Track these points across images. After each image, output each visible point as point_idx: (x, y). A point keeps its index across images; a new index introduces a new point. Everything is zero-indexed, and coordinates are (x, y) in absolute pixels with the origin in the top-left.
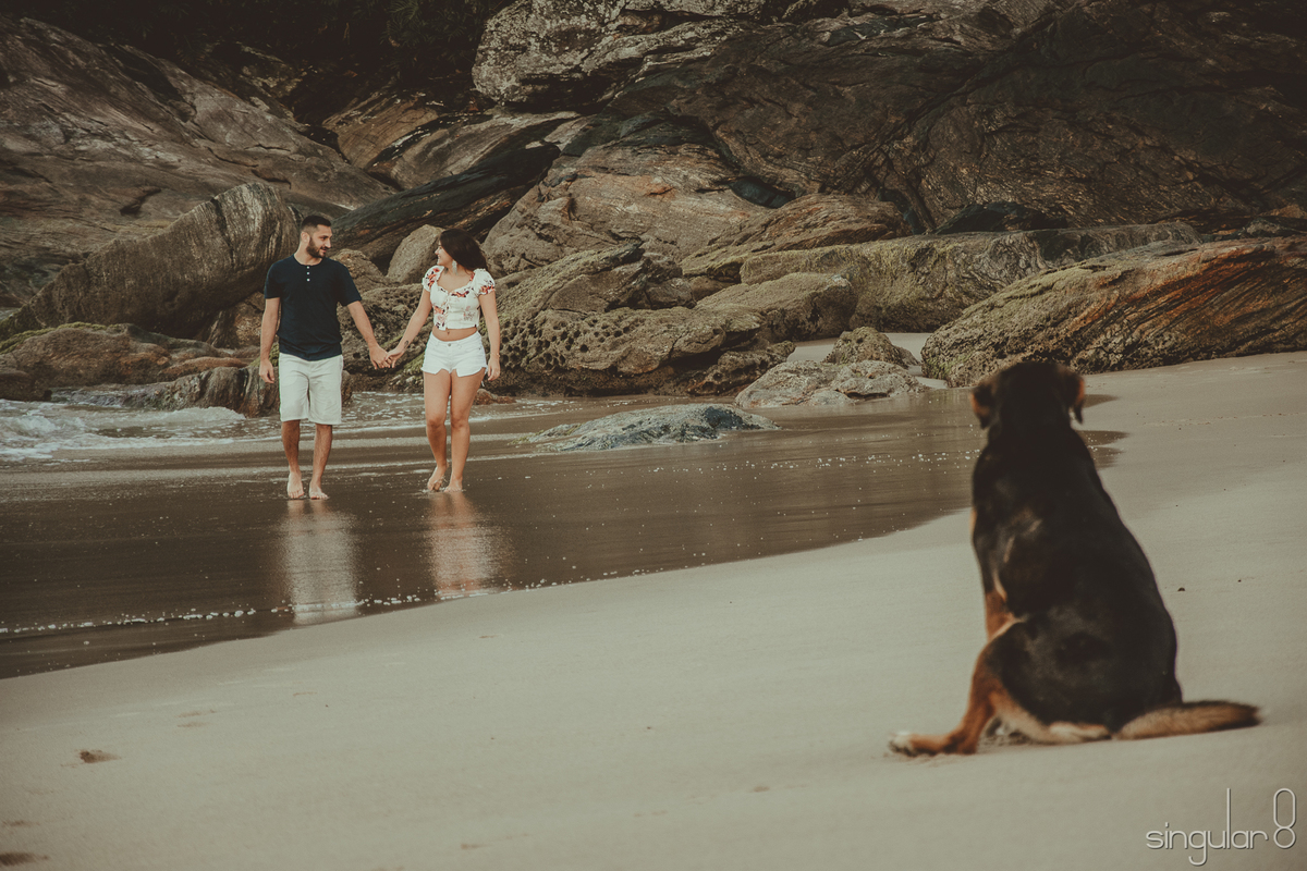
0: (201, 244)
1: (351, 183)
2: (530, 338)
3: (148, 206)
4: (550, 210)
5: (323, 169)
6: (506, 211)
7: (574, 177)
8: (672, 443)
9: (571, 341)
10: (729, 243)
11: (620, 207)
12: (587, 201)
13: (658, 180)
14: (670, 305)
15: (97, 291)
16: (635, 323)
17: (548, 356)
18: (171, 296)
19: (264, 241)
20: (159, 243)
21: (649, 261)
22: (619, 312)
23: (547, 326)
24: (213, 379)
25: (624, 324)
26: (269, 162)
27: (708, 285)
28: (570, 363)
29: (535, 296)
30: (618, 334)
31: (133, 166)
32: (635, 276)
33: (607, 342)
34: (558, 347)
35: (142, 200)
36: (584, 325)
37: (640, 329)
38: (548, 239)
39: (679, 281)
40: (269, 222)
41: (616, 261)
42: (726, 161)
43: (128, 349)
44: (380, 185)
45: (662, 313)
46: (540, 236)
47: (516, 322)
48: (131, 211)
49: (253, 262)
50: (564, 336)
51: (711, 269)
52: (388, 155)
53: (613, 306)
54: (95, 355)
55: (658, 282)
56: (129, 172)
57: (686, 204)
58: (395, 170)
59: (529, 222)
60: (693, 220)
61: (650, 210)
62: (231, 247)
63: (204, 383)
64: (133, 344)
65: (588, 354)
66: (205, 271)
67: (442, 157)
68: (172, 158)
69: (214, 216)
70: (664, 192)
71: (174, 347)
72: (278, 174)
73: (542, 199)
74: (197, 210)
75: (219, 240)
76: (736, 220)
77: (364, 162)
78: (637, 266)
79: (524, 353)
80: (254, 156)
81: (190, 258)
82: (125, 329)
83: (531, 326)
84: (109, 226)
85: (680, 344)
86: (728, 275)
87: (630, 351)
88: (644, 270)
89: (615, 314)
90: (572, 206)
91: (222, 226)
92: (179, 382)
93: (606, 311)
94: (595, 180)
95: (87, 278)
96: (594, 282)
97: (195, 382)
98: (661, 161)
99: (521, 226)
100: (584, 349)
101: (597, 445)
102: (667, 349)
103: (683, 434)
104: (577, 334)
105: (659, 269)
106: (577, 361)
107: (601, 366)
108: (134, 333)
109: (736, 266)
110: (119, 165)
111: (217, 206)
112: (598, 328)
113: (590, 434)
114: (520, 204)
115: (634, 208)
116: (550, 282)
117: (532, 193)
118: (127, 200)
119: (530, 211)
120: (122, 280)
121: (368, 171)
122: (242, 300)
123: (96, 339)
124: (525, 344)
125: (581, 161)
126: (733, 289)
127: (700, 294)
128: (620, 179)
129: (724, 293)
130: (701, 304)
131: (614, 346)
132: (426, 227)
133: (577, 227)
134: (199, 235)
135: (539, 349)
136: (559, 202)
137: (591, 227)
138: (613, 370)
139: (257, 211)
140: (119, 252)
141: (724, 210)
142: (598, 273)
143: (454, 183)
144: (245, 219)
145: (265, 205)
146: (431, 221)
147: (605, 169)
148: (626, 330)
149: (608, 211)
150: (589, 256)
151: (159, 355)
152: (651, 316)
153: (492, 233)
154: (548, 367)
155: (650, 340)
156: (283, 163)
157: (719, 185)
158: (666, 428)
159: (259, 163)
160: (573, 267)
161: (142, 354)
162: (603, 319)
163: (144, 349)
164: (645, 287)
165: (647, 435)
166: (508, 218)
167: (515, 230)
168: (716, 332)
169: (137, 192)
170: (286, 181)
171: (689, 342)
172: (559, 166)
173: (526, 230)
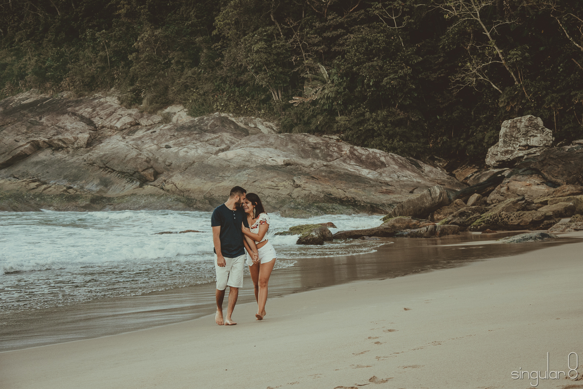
0: (426, 199)
1: (458, 185)
2: (499, 218)
3: (415, 191)
4: (503, 190)
5: (452, 182)
6: (493, 190)
7: (509, 182)
8: (533, 241)
9: (509, 218)
10: (545, 196)
11: (519, 189)
12: (512, 187)
13: (528, 182)
14: (532, 210)
15: (404, 209)
16: (524, 214)
17: (503, 222)
18: (420, 210)
19: (440, 198)
20: (417, 199)
21: (526, 200)
22: (520, 212)
23: (503, 215)
24: (429, 228)
25: (521, 214)
26: (441, 181)
27: (540, 205)
28: (509, 223)
29: (500, 208)
30: (519, 217)
31: (412, 183)
32: (523, 204)
33: (517, 218)
34: (506, 220)
35: (414, 190)
36: (512, 215)
37: (525, 215)
38: (503, 196)
39: (534, 205)
40: (441, 194)
41: (519, 200)
42: (544, 178)
43: (411, 222)
44: (465, 185)
45: (529, 212)
46: (501, 195)
47: (496, 214)
48: (411, 192)
49: (437, 202)
50: (507, 217)
51: (541, 202)
52: (467, 178)
53: (518, 210)
54: (404, 223)
55: (529, 205)
56: (411, 184)
57: (534, 188)
58: (468, 182)
59: (499, 192)
60: (536, 191)
61: (526, 189)
62: (433, 199)
63: (427, 229)
64: (412, 220)
65: (513, 221)
66: (427, 205)
67: (479, 179)
68: (420, 181)
69: (429, 193)
70: (530, 185)
71: (421, 221)
72: (443, 183)
73: (501, 187)
74: (425, 192)
75: (430, 198)
76: (546, 191)
77: (461, 180)
78: (524, 201)
79: (498, 221)
80: (437, 180)
81: (424, 202)
82: (410, 217)
83: (500, 215)
84: (407, 196)
85: (534, 218)
86: (545, 203)
87: (522, 220)
88: (525, 202)
89: (519, 212)
90: (508, 189)
91: (431, 195)
92: (422, 228)
93: (517, 211)
94: (513, 183)
95: (402, 207)
96: (514, 205)
97: (425, 228)
98: (529, 178)
99: (497, 193)
100: (512, 220)
101: (515, 241)
102: (531, 220)
103: (535, 239)
104: (510, 217)
105: (529, 202)
106: (510, 222)
107: (516, 224)
108: (412, 218)
109: (547, 201)
110: (409, 183)
111: (430, 190)
112: (515, 215)
113: (514, 239)
114: (496, 188)
115: (523, 189)
116: (504, 205)
117: (499, 186)
118: (410, 190)
119: (499, 190)
120: (410, 207)
121: (462, 182)
122: (435, 211)
123: (405, 220)
124: (498, 219)
125: (510, 179)
126: (546, 206)
127: (539, 207)
128: (519, 182)
129: (544, 207)
130: (539, 210)
131: (519, 219)
132: (475, 194)
133: (509, 193)
134: (426, 197)
135: (501, 220)
136: (505, 188)
137: (513, 193)
138: (519, 224)
139: (438, 191)
140: (409, 201)
141: (544, 188)
142: (514, 203)
143: (481, 184)
144: (436, 193)
145: (440, 190)
146: (476, 193)
147: (516, 180)
148: (521, 216)
149: (516, 189)
150: (513, 199)
151: (418, 223)
152: (527, 213)
153: (490, 195)
154: (504, 224)
155: (527, 218)
156: (444, 181)
157: (542, 183)
158: (531, 237)
159: (439, 181)
160: (509, 202)
161: (414, 223)
162: (516, 213)
163: (414, 222)
164: (525, 206)
165: (527, 239)
166: (494, 192)
167: (495, 194)
168: (542, 216)
169: (413, 188)
170: (444, 185)
171: (536, 218)
172: (505, 180)
173: (498, 194)
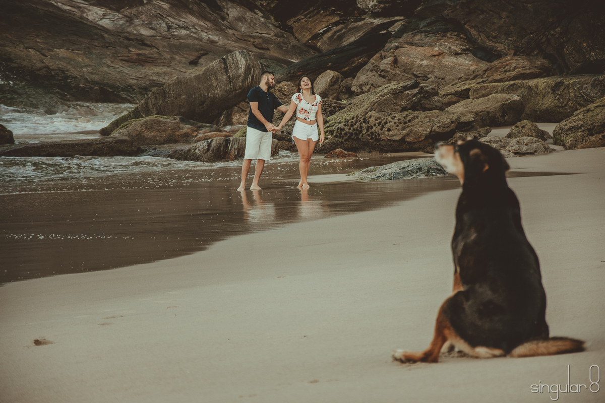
0: (217, 79)
1: (297, 50)
2: (364, 125)
3: (202, 60)
4: (385, 63)
5: (285, 44)
6: (365, 63)
7: (397, 48)
8: (423, 177)
9: (383, 126)
10: (467, 79)
11: (418, 61)
12: (403, 59)
13: (436, 49)
14: (432, 109)
15: (168, 100)
16: (414, 118)
17: (372, 133)
18: (202, 103)
19: (246, 78)
20: (197, 78)
21: (422, 88)
22: (406, 112)
23: (372, 119)
24: (213, 143)
25: (408, 118)
26: (261, 40)
27: (454, 99)
28: (382, 137)
29: (367, 105)
30: (405, 123)
31: (196, 42)
32: (415, 95)
33: (400, 127)
34: (377, 129)
35: (199, 58)
36: (390, 119)
37: (416, 121)
38: (384, 77)
39: (437, 98)
40: (248, 69)
41: (406, 88)
42: (470, 40)
43: (180, 128)
44: (312, 52)
45: (427, 113)
46: (380, 76)
47: (357, 117)
48: (194, 63)
49: (240, 88)
50: (380, 124)
51: (456, 92)
52: (316, 37)
53: (404, 109)
54: (164, 131)
55: (426, 98)
56: (194, 44)
57: (449, 61)
58: (319, 44)
59: (376, 68)
60: (453, 68)
61: (432, 63)
62: (230, 80)
63: (209, 145)
64: (181, 125)
65: (391, 133)
66: (218, 91)
67: (341, 38)
68: (216, 38)
69: (223, 66)
70: (439, 55)
71: (200, 128)
72: (265, 46)
73: (382, 58)
74: (215, 64)
75: (225, 77)
76: (472, 68)
77: (304, 40)
78: (416, 91)
79: (361, 132)
80: (254, 37)
81: (211, 85)
82: (178, 118)
83: (364, 119)
84: (183, 70)
85: (435, 128)
86: (463, 95)
87: (411, 131)
88: (419, 92)
89: (404, 114)
90: (395, 62)
91: (227, 71)
92: (199, 144)
93: (401, 112)
94: (406, 49)
95: (164, 94)
96: (395, 98)
97: (205, 144)
98: (438, 40)
99: (372, 71)
100: (389, 130)
101: (387, 177)
102: (429, 130)
103: (428, 172)
104: (386, 123)
105: (427, 92)
106: (385, 136)
107: (397, 138)
108: (182, 120)
109: (468, 90)
110: (190, 41)
111: (224, 61)
112: (396, 120)
113: (384, 171)
114: (372, 60)
115: (425, 62)
116: (374, 98)
117: (377, 55)
118: (192, 58)
119: (376, 63)
120: (180, 95)
121: (306, 44)
122: (235, 105)
123: (165, 123)
124: (361, 127)
125: (401, 40)
126: (465, 101)
127: (450, 104)
128: (418, 49)
129: (460, 104)
130: (449, 109)
131: (403, 129)
132: (328, 71)
133: (398, 71)
134: (216, 74)
135: (368, 130)
136: (389, 60)
137: (404, 71)
138: (403, 140)
139: (242, 63)
140: (179, 83)
141: (467, 63)
142: (397, 94)
143: (343, 50)
144: (237, 67)
145: (246, 60)
146: (331, 68)
147: (412, 44)
148: (409, 121)
149: (412, 63)
150: (394, 85)
151: (193, 131)
152: (422, 115)
153: (358, 74)
154: (372, 138)
155: (421, 126)
156: (267, 41)
157: (465, 52)
158: (420, 169)
159: (257, 41)
160: (386, 91)
161: (185, 130)
162: (398, 116)
163: (186, 128)
164: (420, 100)
165: (410, 173)
166: (366, 67)
167: (369, 73)
168: (452, 122)
169: (197, 54)
170: (268, 49)
171: (439, 127)
172: (391, 42)
173: (374, 73)
